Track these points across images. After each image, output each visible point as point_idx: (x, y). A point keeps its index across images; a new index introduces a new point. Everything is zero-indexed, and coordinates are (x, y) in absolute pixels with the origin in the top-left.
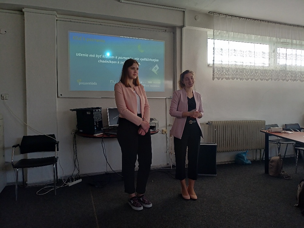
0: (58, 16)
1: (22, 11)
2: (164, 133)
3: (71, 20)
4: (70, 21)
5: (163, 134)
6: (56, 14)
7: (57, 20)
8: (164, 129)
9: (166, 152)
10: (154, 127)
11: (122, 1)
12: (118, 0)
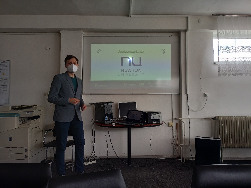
0: (84, 33)
1: (59, 33)
2: (170, 126)
4: (93, 36)
6: (83, 32)
7: (83, 37)
8: (170, 122)
9: (173, 144)
10: (158, 120)
11: (131, 16)
12: (128, 16)
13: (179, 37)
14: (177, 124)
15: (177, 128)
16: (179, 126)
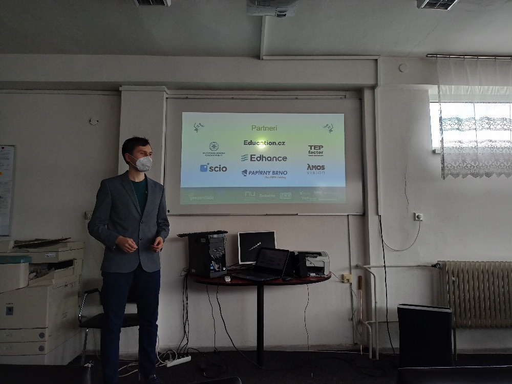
0: (168, 92)
1: (118, 91)
2: (346, 281)
3: (189, 96)
4: (187, 98)
5: (343, 282)
6: (166, 89)
7: (167, 98)
8: (346, 273)
9: (352, 319)
10: (320, 270)
11: (264, 57)
12: (258, 57)
13: (361, 100)
14: (360, 278)
15: (359, 287)
16: (364, 283)
